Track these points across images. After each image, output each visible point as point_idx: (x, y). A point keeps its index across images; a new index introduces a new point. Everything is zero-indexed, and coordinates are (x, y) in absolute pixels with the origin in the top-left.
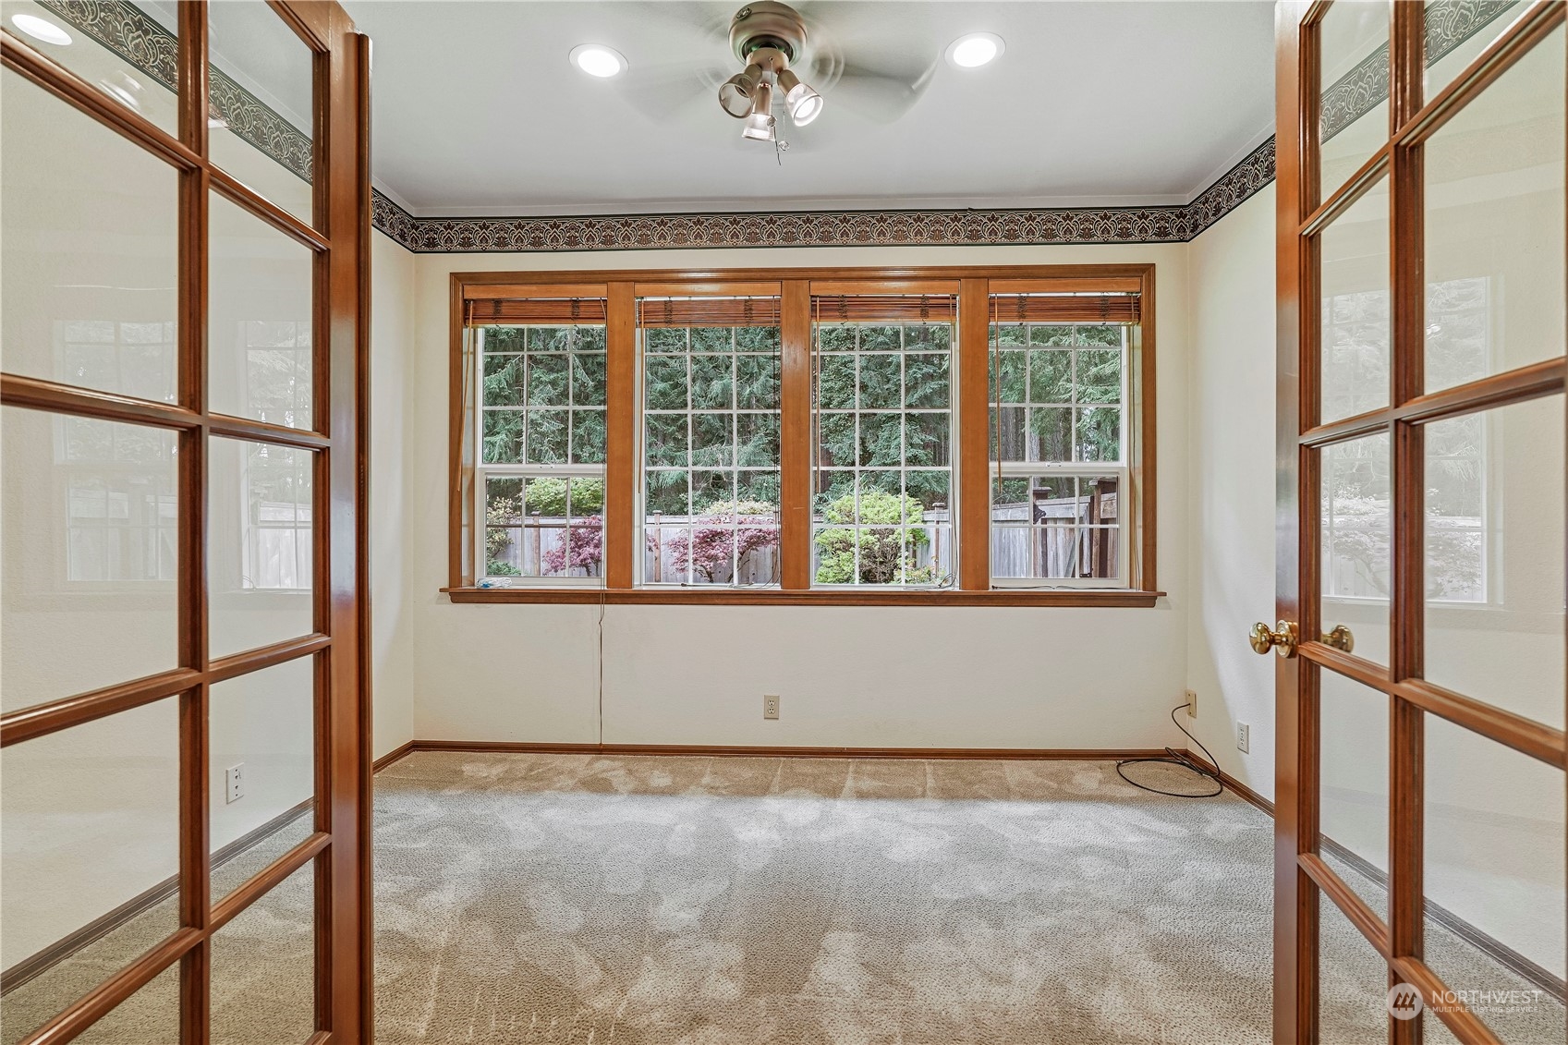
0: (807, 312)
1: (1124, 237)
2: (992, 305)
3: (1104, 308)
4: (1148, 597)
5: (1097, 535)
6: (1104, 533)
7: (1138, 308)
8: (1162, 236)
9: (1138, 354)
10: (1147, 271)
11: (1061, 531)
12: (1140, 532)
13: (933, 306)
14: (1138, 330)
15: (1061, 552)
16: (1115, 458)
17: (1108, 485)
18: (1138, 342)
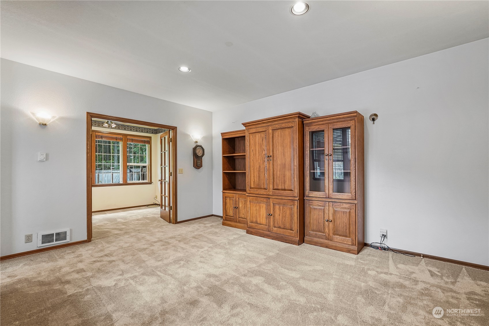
0: (95, 138)
1: (147, 132)
2: (128, 140)
3: (145, 142)
4: (150, 183)
5: (142, 174)
6: (144, 174)
7: (149, 142)
8: (152, 133)
9: (149, 148)
10: (150, 138)
11: (136, 174)
12: (149, 174)
13: (118, 139)
14: (149, 145)
15: (136, 178)
16: (146, 163)
17: (144, 167)
18: (149, 147)
